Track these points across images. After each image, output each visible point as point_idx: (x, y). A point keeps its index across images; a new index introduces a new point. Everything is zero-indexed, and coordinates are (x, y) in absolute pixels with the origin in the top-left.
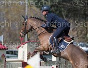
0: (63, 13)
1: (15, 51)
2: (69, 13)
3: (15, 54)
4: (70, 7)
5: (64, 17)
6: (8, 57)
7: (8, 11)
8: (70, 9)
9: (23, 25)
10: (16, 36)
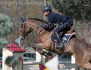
0: (82, 14)
1: (32, 54)
2: (88, 15)
3: (33, 57)
4: (89, 9)
5: (84, 19)
6: (26, 60)
7: (26, 13)
8: (89, 11)
9: (22, 27)
10: (33, 38)
